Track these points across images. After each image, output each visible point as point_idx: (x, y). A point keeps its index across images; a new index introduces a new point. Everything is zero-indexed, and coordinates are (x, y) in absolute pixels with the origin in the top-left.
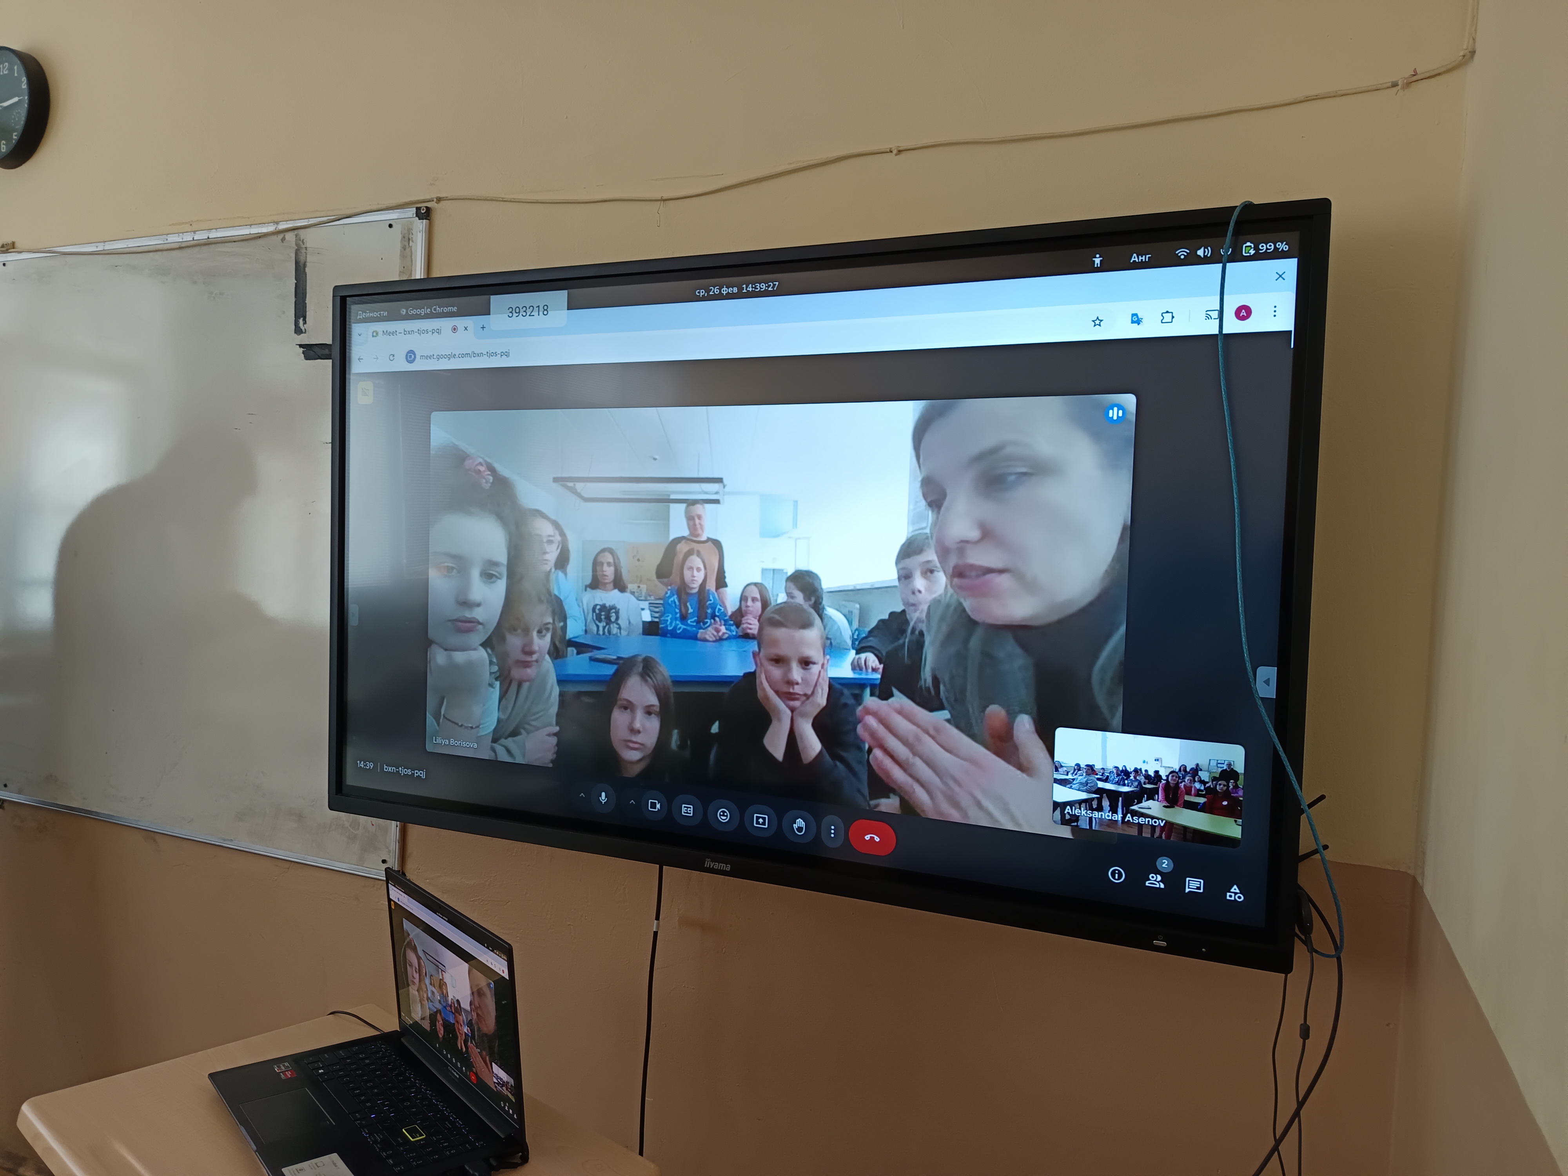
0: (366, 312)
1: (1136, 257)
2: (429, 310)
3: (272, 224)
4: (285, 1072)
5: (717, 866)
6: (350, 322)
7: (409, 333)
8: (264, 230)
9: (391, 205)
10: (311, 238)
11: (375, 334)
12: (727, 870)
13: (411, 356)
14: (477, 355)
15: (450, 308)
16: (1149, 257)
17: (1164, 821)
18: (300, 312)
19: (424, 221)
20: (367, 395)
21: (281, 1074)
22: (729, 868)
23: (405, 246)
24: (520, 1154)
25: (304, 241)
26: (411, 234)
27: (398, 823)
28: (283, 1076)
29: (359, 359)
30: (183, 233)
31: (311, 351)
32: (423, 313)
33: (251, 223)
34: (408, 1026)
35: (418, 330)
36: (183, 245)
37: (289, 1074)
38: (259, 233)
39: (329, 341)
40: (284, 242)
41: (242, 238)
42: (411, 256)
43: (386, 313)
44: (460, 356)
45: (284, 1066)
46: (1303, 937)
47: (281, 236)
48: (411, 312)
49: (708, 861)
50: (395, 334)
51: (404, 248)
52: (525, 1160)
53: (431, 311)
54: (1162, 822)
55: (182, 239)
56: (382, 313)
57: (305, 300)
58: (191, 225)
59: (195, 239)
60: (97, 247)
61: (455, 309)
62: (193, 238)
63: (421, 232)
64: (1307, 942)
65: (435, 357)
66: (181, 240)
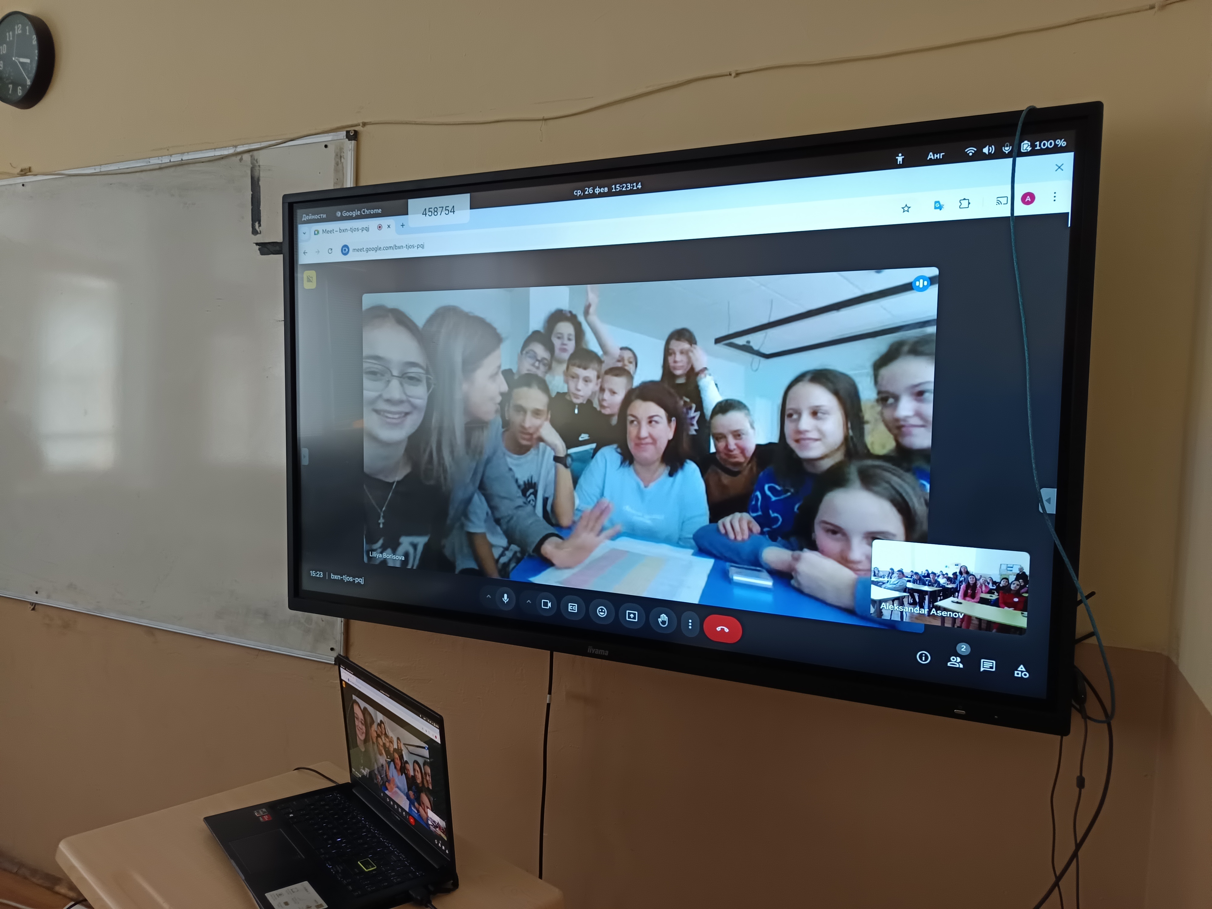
0: (309, 215)
1: (932, 155)
2: (359, 212)
3: (232, 147)
4: (263, 816)
5: (598, 652)
6: (296, 222)
7: (343, 230)
8: (226, 152)
9: (326, 130)
10: (263, 158)
11: (316, 232)
12: (605, 654)
13: (345, 250)
14: (398, 247)
15: (376, 210)
16: (943, 155)
17: (963, 614)
18: (256, 217)
19: (353, 142)
20: (311, 282)
21: (260, 818)
22: (607, 653)
23: (338, 162)
24: (452, 881)
25: (258, 161)
26: (342, 152)
27: (343, 619)
28: (261, 819)
29: (304, 253)
30: (162, 156)
31: (266, 248)
32: (355, 214)
33: (215, 147)
34: (357, 779)
35: (351, 229)
36: (162, 166)
37: (266, 818)
38: (221, 155)
39: (279, 239)
40: (242, 161)
41: (209, 159)
42: (343, 170)
43: (325, 215)
44: (384, 249)
45: (262, 811)
46: (1078, 707)
47: (239, 157)
48: (344, 214)
49: (590, 648)
50: (332, 232)
51: (337, 164)
52: (456, 885)
53: (361, 213)
54: (961, 614)
55: (162, 161)
56: (322, 215)
57: (260, 207)
58: (168, 150)
59: (171, 161)
60: (95, 169)
61: (380, 211)
62: (170, 160)
63: (351, 151)
64: (1082, 711)
65: (364, 250)
66: (160, 162)
